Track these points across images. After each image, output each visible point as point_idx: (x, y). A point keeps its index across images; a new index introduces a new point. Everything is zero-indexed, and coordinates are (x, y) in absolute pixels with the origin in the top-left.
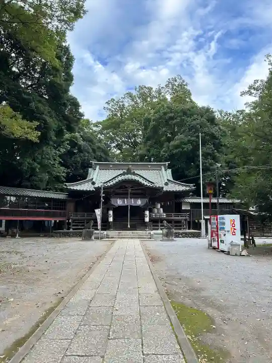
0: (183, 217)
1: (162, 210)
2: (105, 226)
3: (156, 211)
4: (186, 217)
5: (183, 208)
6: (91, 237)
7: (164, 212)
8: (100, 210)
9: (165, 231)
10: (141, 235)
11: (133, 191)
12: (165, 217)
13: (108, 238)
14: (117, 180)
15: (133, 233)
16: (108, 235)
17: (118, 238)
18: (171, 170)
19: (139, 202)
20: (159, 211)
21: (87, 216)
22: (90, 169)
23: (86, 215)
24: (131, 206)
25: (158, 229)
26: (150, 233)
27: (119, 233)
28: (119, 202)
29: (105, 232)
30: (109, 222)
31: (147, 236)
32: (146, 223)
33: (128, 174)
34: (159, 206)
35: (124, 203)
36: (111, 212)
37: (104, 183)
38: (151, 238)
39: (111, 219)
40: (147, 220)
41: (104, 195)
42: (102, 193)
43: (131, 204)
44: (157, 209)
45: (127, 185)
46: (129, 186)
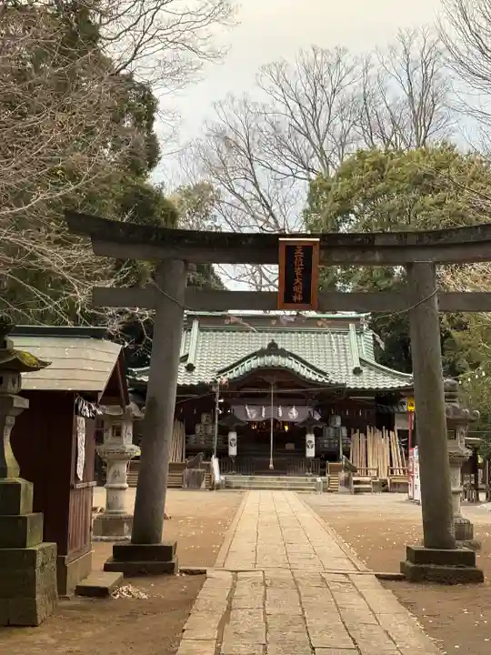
1: (344, 430)
3: (330, 432)
6: (200, 485)
10: (295, 485)
11: (281, 391)
13: (230, 488)
14: (247, 366)
16: (230, 483)
17: (250, 488)
19: (294, 414)
20: (339, 433)
24: (277, 422)
26: (315, 481)
27: (251, 479)
28: (251, 414)
30: (231, 457)
31: (309, 485)
32: (309, 459)
33: (270, 355)
34: (338, 421)
35: (261, 415)
36: (233, 436)
37: (220, 372)
38: (316, 490)
39: (233, 451)
40: (311, 453)
41: (222, 401)
42: (218, 396)
43: (276, 417)
44: (334, 428)
45: (268, 378)
46: (272, 380)
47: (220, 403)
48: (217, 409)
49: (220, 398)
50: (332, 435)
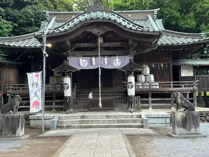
0: (189, 86)
1: (152, 76)
4: (192, 86)
5: (182, 75)
6: (14, 131)
7: (156, 80)
8: (40, 73)
9: (180, 114)
10: (123, 121)
11: (106, 45)
12: (158, 87)
13: (61, 127)
15: (107, 117)
16: (62, 123)
17: (80, 127)
18: (161, 20)
19: (117, 63)
20: (149, 79)
22: (42, 22)
24: (103, 70)
25: (147, 108)
27: (82, 117)
28: (83, 63)
29: (55, 116)
30: (66, 98)
31: (135, 121)
32: (131, 97)
34: (147, 70)
35: (91, 64)
36: (68, 80)
37: (55, 29)
38: (142, 127)
39: (68, 93)
40: (131, 92)
41: (50, 45)
43: (102, 67)
44: (145, 76)
45: (95, 31)
46: (99, 33)
47: (47, 47)
48: (44, 52)
49: (47, 43)
50: (144, 80)
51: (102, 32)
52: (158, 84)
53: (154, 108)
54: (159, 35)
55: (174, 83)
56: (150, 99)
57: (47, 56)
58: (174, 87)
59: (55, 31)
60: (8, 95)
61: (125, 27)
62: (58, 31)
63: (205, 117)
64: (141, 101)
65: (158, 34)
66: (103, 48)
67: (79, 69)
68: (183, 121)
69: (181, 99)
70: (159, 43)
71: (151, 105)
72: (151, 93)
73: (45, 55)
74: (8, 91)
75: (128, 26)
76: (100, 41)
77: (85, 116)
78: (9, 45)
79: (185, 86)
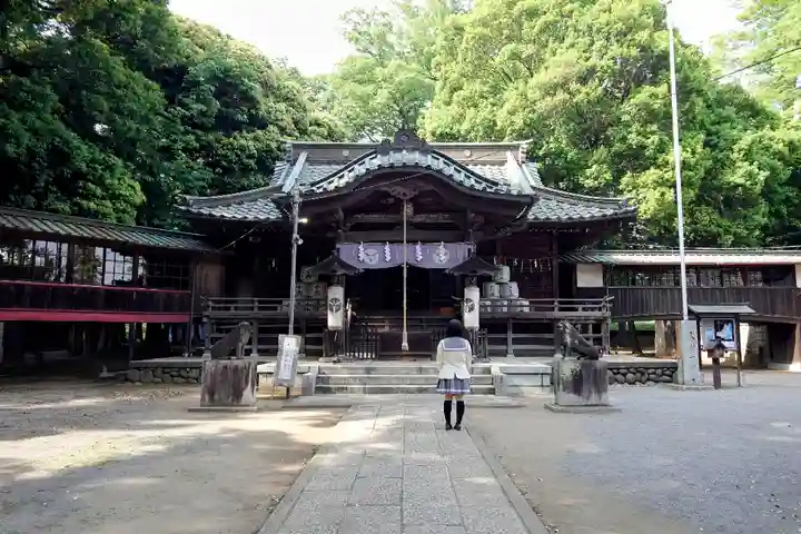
0: (593, 309)
1: (514, 286)
2: (318, 341)
4: (600, 309)
5: (580, 284)
6: (238, 394)
7: (522, 294)
11: (419, 219)
12: (526, 310)
13: (325, 391)
14: (359, 171)
15: (420, 370)
16: (326, 381)
17: (365, 391)
20: (507, 291)
21: (260, 308)
22: (278, 164)
23: (257, 304)
24: (411, 269)
25: (504, 354)
26: (488, 371)
27: (368, 371)
31: (479, 381)
32: (471, 331)
33: (400, 150)
34: (506, 272)
36: (337, 293)
37: (313, 185)
38: (492, 392)
39: (334, 320)
41: (305, 221)
42: (296, 210)
43: (412, 262)
44: (500, 284)
45: (398, 191)
46: (404, 194)
47: (300, 224)
48: (295, 235)
49: (300, 216)
50: (497, 294)
51: (411, 194)
52: (527, 303)
53: (518, 354)
54: (531, 201)
55: (560, 303)
56: (511, 336)
57: (301, 242)
58: (561, 310)
59: (314, 188)
60: (205, 320)
61: (461, 183)
62: (321, 190)
63: (624, 375)
64: (489, 339)
65: (529, 200)
66: (413, 225)
67: (361, 268)
68: (574, 379)
69: (572, 336)
70: (530, 217)
71: (512, 347)
72: (512, 321)
73: (297, 239)
74: (206, 313)
75: (468, 183)
76: (408, 210)
77: (373, 369)
78: (210, 215)
79: (584, 309)
